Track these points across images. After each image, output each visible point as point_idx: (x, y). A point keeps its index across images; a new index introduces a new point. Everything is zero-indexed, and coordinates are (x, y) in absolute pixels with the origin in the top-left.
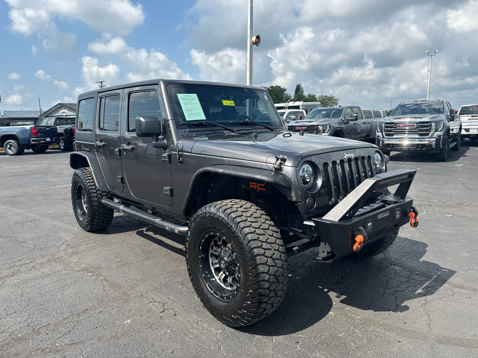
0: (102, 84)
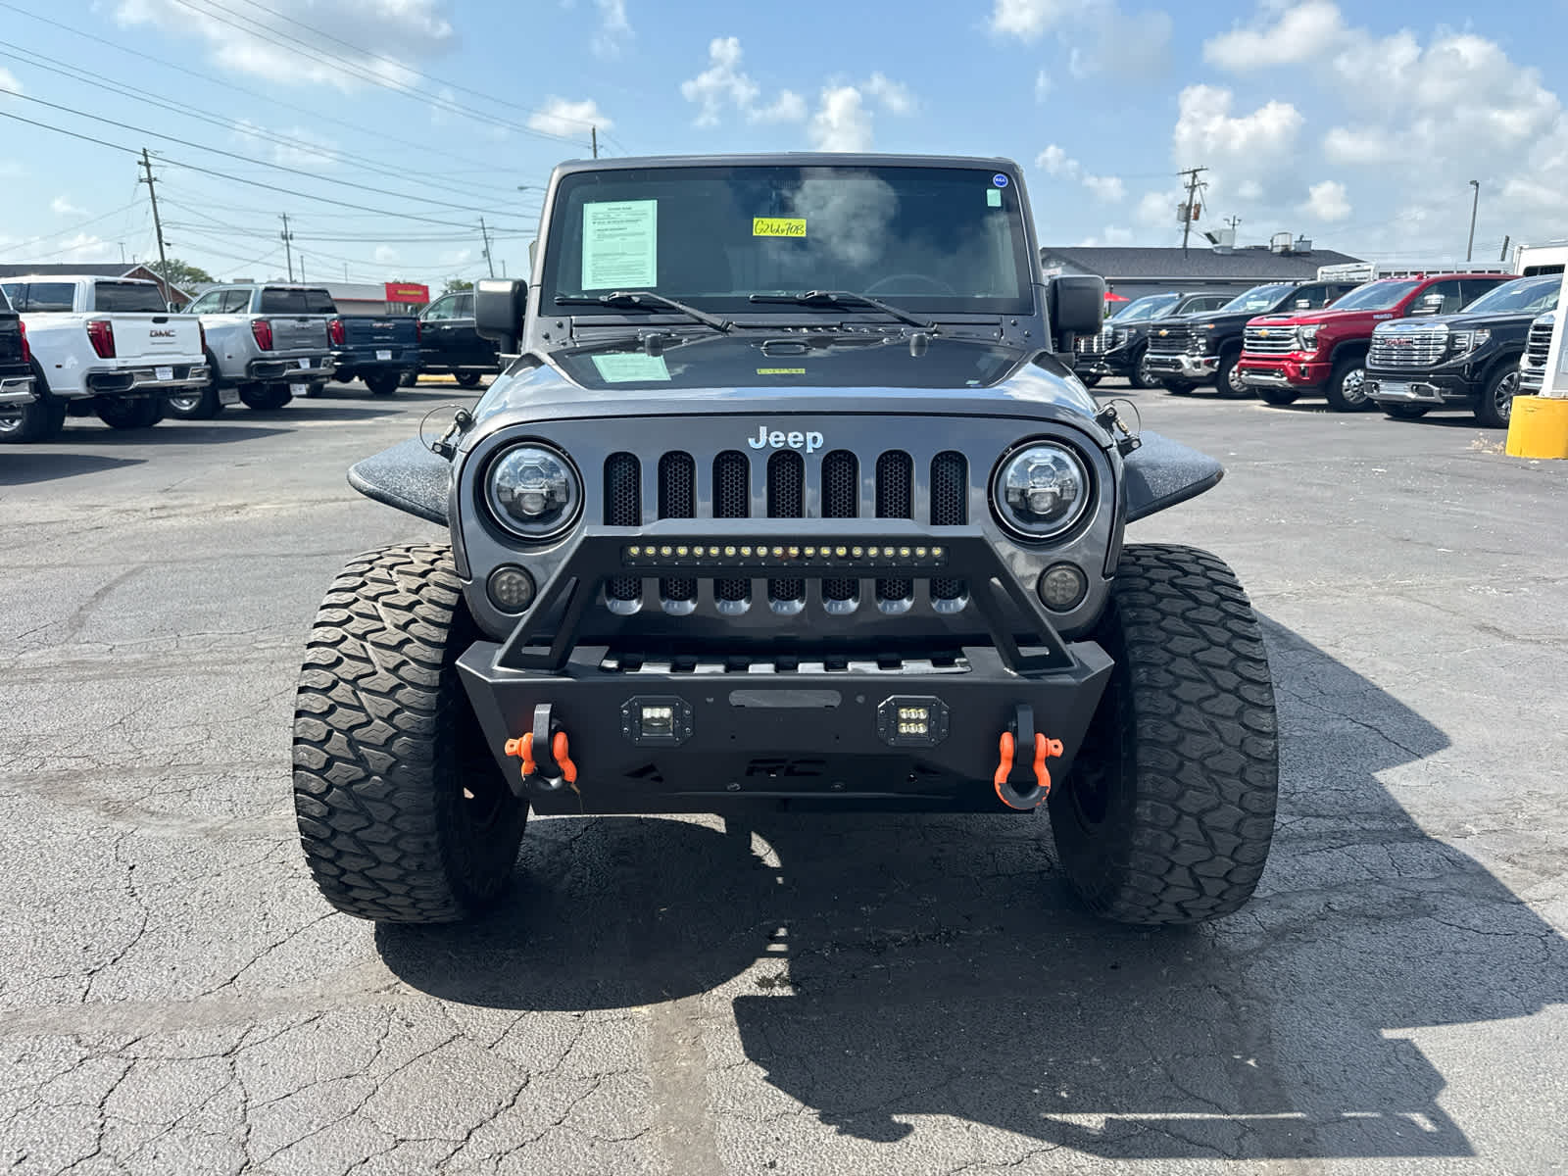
0: (1195, 177)
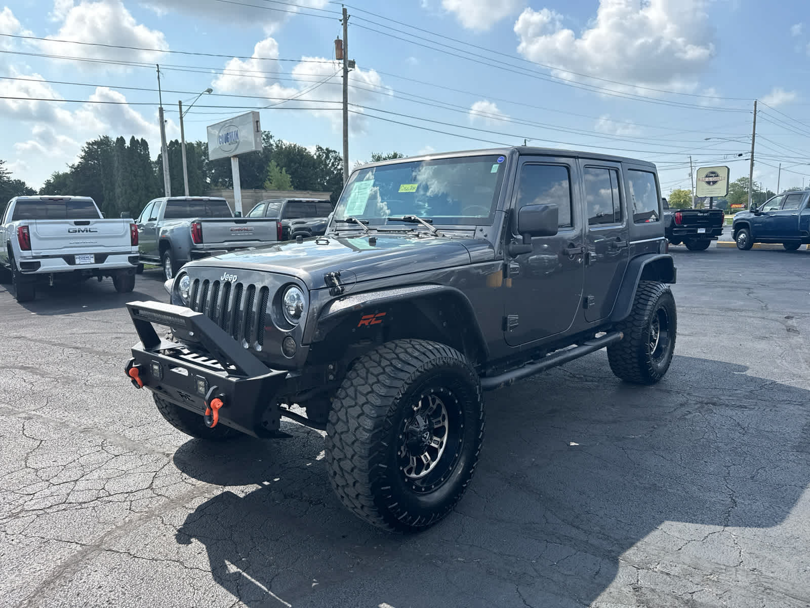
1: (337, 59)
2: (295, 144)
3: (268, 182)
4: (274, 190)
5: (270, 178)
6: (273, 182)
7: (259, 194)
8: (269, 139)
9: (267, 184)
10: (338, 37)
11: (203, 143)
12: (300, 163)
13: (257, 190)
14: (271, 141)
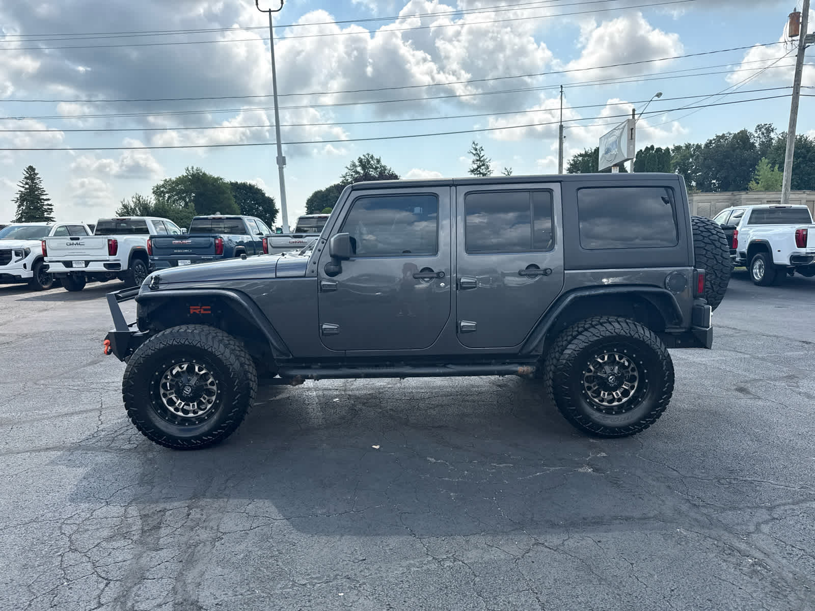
1: (790, 37)
2: (801, 135)
3: (754, 182)
4: (761, 191)
5: (757, 177)
6: (760, 182)
7: (738, 197)
8: (770, 132)
9: (753, 184)
10: (795, 9)
11: (692, 144)
12: (805, 157)
13: (736, 193)
14: (772, 135)
